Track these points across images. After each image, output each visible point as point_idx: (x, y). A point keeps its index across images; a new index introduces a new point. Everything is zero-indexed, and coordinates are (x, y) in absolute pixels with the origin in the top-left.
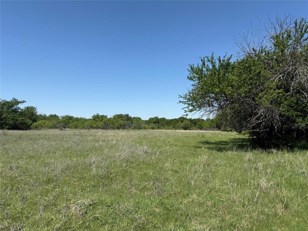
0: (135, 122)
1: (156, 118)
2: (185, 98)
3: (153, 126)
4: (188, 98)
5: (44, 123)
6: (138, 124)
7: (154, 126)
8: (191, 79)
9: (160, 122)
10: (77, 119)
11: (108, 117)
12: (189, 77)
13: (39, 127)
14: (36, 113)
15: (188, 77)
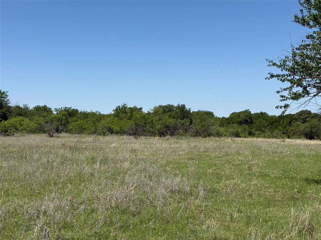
0: (196, 121)
1: (247, 112)
2: (282, 66)
3: (237, 131)
4: (292, 68)
5: (20, 123)
6: (203, 126)
7: (239, 130)
8: (304, 22)
9: (254, 121)
10: (85, 115)
11: (145, 111)
12: (300, 16)
13: (11, 130)
14: (6, 103)
15: (296, 17)
